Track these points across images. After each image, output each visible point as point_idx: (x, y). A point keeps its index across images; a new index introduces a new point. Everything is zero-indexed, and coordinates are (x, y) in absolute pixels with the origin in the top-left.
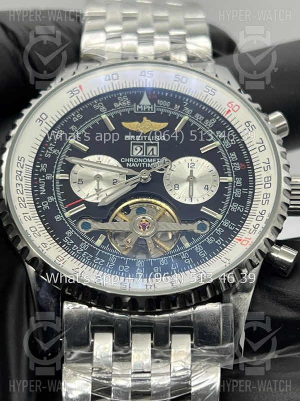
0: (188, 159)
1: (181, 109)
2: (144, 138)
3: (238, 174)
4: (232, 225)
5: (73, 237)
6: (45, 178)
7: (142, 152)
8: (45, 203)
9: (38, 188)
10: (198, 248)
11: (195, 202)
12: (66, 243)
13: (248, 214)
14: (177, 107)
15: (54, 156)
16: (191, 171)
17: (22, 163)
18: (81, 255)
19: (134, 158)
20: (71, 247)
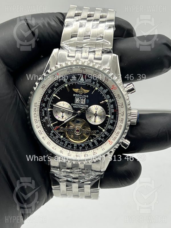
0: (96, 106)
1: (95, 84)
2: (80, 96)
3: (113, 114)
4: (108, 134)
5: (53, 133)
6: (44, 109)
7: (79, 101)
8: (44, 120)
9: (42, 113)
10: (95, 142)
11: (96, 124)
12: (51, 135)
13: (114, 130)
14: (94, 83)
15: (48, 100)
16: (96, 112)
17: (36, 105)
18: (56, 140)
19: (76, 104)
20: (53, 137)
